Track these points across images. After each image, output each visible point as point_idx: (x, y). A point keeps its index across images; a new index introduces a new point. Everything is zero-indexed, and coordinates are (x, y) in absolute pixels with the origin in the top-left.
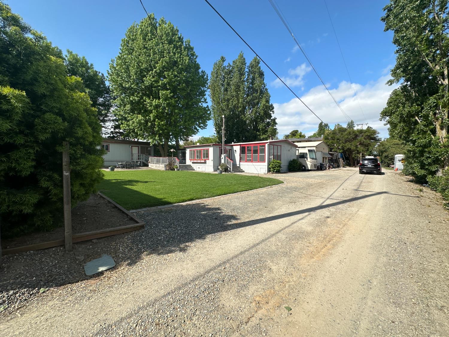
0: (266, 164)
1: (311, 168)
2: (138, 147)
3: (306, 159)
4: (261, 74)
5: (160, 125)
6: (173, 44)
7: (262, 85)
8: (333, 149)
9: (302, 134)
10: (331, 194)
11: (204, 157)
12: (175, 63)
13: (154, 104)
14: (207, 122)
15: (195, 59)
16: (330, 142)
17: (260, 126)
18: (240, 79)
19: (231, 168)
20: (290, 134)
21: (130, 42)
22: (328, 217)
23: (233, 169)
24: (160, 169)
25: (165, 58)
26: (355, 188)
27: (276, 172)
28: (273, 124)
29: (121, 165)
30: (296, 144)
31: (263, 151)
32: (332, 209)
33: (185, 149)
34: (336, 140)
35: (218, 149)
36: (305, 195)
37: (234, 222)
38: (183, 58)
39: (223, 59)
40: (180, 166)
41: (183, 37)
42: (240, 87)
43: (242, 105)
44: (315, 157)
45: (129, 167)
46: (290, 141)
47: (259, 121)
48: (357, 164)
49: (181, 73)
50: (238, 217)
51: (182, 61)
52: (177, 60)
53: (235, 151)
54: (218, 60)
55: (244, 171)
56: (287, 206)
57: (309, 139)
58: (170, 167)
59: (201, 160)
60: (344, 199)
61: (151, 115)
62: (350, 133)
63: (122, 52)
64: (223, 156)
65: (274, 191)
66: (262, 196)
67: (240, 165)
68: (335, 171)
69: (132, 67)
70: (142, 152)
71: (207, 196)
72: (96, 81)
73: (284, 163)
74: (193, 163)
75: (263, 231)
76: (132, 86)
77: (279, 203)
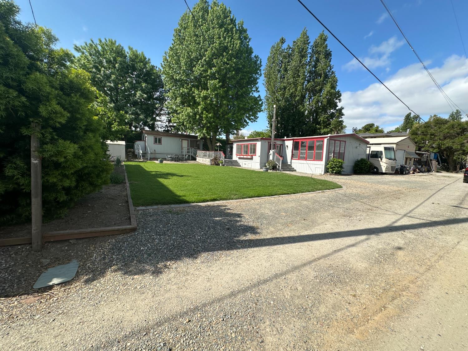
0: (323, 162)
1: (386, 170)
2: (188, 140)
3: (380, 159)
4: (328, 55)
5: (208, 117)
6: (224, 28)
7: (328, 67)
8: (423, 147)
9: (380, 129)
10: (411, 209)
11: (251, 153)
12: (225, 49)
13: (202, 96)
14: (257, 114)
15: (248, 42)
16: (420, 137)
17: (321, 119)
18: (301, 62)
19: (280, 166)
20: (362, 128)
21: (182, 31)
22: (400, 248)
23: (281, 167)
24: (206, 163)
25: (215, 44)
26: (456, 203)
27: (336, 173)
28: (338, 116)
29: (170, 157)
30: (367, 139)
31: (321, 147)
32: (408, 234)
33: (232, 144)
34: (429, 136)
35: (267, 143)
36: (369, 207)
37: (250, 237)
38: (234, 42)
39: (283, 41)
40: (225, 161)
41: (235, 19)
42: (299, 72)
43: (300, 94)
44: (393, 157)
45: (177, 160)
46: (360, 136)
47: (321, 112)
48: (461, 169)
49: (231, 60)
50: (259, 231)
51: (232, 46)
52: (227, 45)
53: (286, 147)
54: (277, 43)
55: (295, 171)
56: (337, 220)
57: (388, 134)
58: (215, 162)
59: (247, 156)
60: (434, 220)
61: (199, 107)
62: (453, 126)
63: (175, 42)
64: (271, 152)
65: (324, 197)
66: (305, 203)
67: (291, 162)
68: (423, 177)
69: (182, 57)
70: (192, 146)
71: (235, 197)
72: (152, 75)
73: (348, 163)
74: (240, 158)
75: (283, 258)
76: (182, 77)
77: (327, 214)
